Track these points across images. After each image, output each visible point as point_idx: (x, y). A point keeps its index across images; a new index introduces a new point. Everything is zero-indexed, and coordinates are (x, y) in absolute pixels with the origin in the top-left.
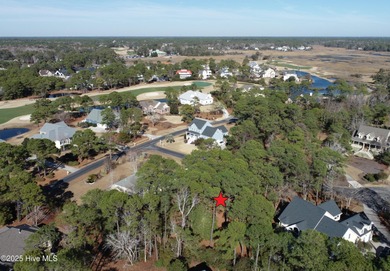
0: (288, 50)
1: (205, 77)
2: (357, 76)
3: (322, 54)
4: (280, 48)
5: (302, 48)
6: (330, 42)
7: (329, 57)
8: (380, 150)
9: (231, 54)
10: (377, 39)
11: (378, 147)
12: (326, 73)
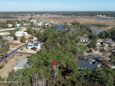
0: (40, 16)
1: (18, 26)
2: (66, 23)
3: (51, 17)
4: (37, 15)
5: (44, 15)
6: (52, 13)
7: (54, 18)
8: (87, 44)
9: (21, 18)
10: (64, 12)
11: (87, 43)
12: (56, 23)
